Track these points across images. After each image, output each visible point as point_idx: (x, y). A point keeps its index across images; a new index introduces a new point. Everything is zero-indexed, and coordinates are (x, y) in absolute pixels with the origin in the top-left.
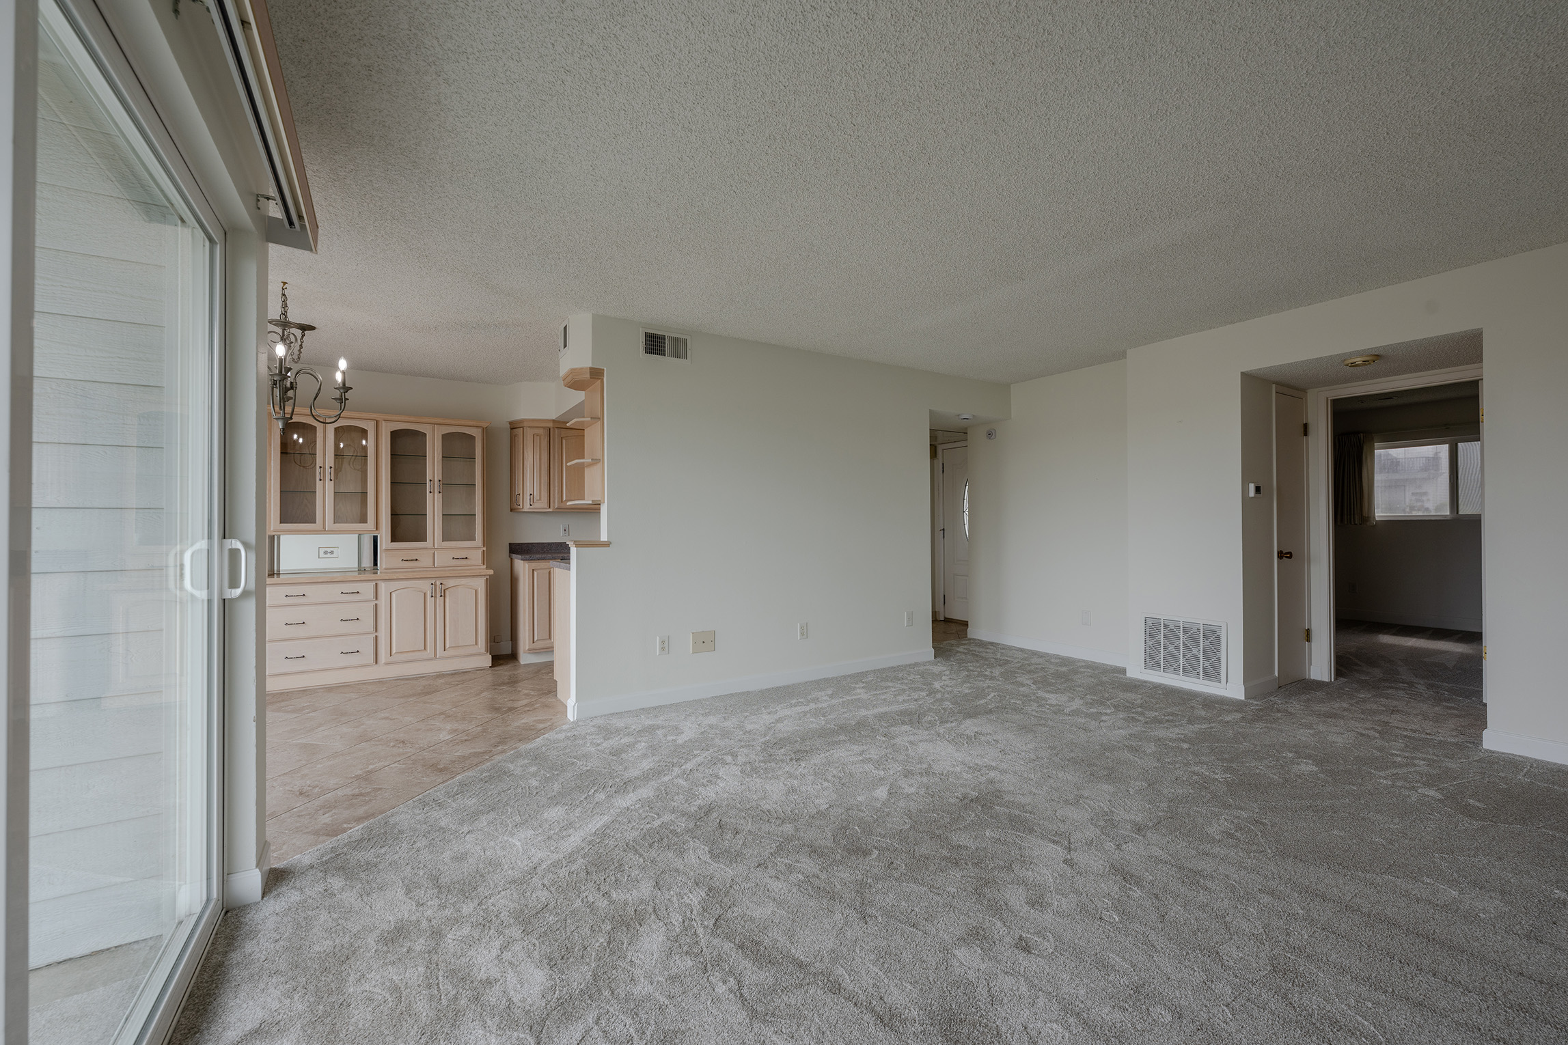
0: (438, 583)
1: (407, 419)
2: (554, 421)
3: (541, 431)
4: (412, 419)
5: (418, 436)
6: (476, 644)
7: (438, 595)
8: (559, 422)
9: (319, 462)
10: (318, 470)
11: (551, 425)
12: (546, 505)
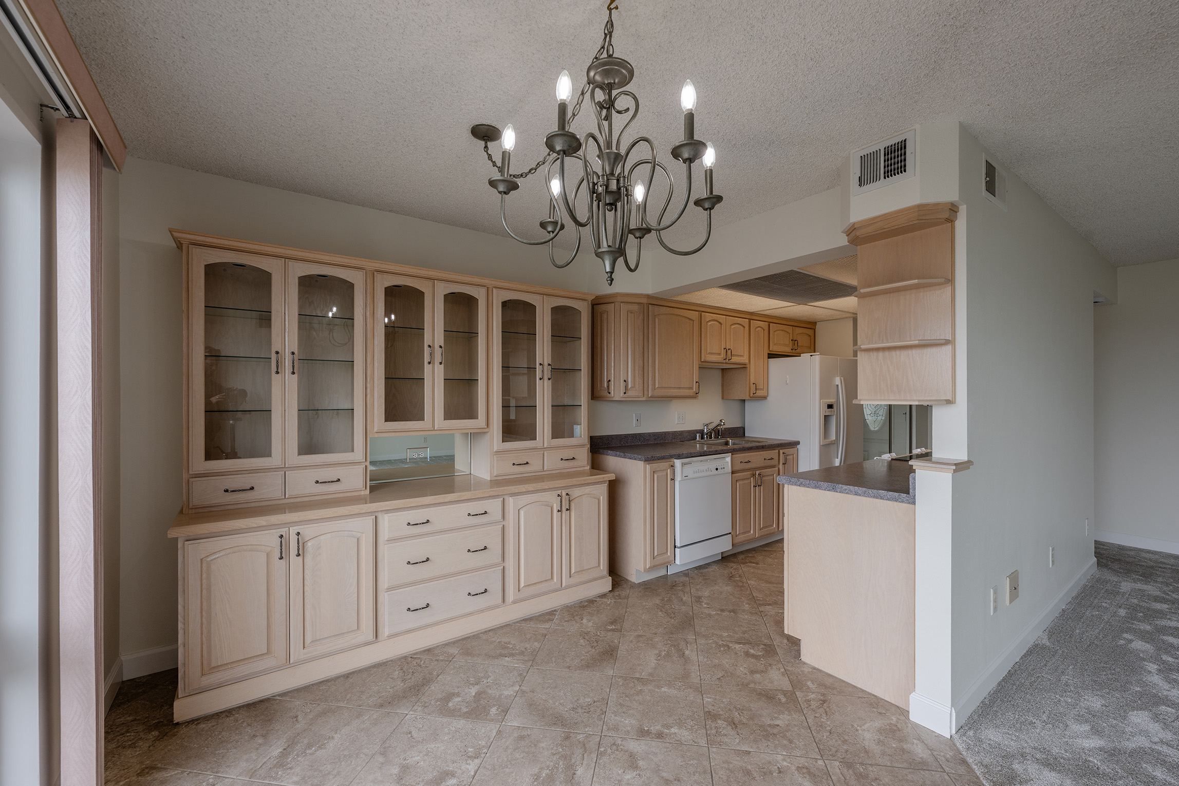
0: (564, 494)
1: (519, 287)
2: (648, 296)
3: (635, 308)
4: (524, 287)
5: (529, 309)
6: (599, 565)
7: (564, 509)
8: (657, 298)
9: (427, 340)
10: (427, 351)
11: (644, 301)
12: (641, 394)
